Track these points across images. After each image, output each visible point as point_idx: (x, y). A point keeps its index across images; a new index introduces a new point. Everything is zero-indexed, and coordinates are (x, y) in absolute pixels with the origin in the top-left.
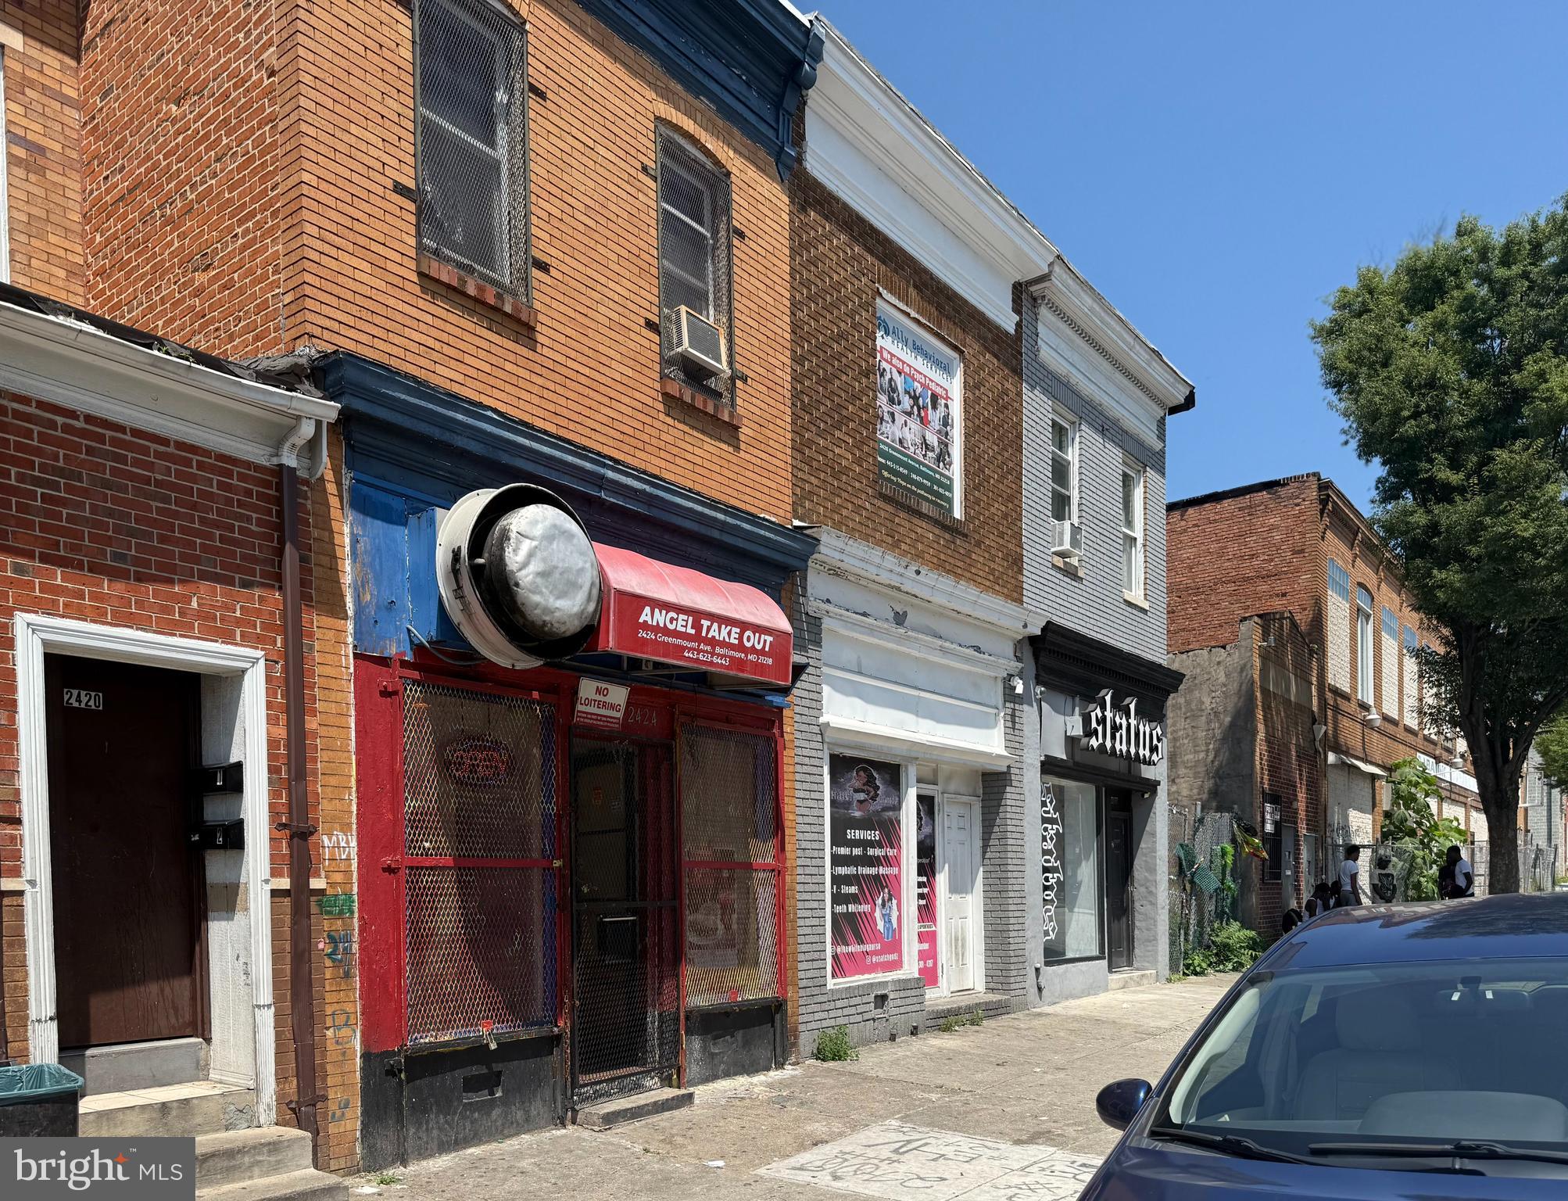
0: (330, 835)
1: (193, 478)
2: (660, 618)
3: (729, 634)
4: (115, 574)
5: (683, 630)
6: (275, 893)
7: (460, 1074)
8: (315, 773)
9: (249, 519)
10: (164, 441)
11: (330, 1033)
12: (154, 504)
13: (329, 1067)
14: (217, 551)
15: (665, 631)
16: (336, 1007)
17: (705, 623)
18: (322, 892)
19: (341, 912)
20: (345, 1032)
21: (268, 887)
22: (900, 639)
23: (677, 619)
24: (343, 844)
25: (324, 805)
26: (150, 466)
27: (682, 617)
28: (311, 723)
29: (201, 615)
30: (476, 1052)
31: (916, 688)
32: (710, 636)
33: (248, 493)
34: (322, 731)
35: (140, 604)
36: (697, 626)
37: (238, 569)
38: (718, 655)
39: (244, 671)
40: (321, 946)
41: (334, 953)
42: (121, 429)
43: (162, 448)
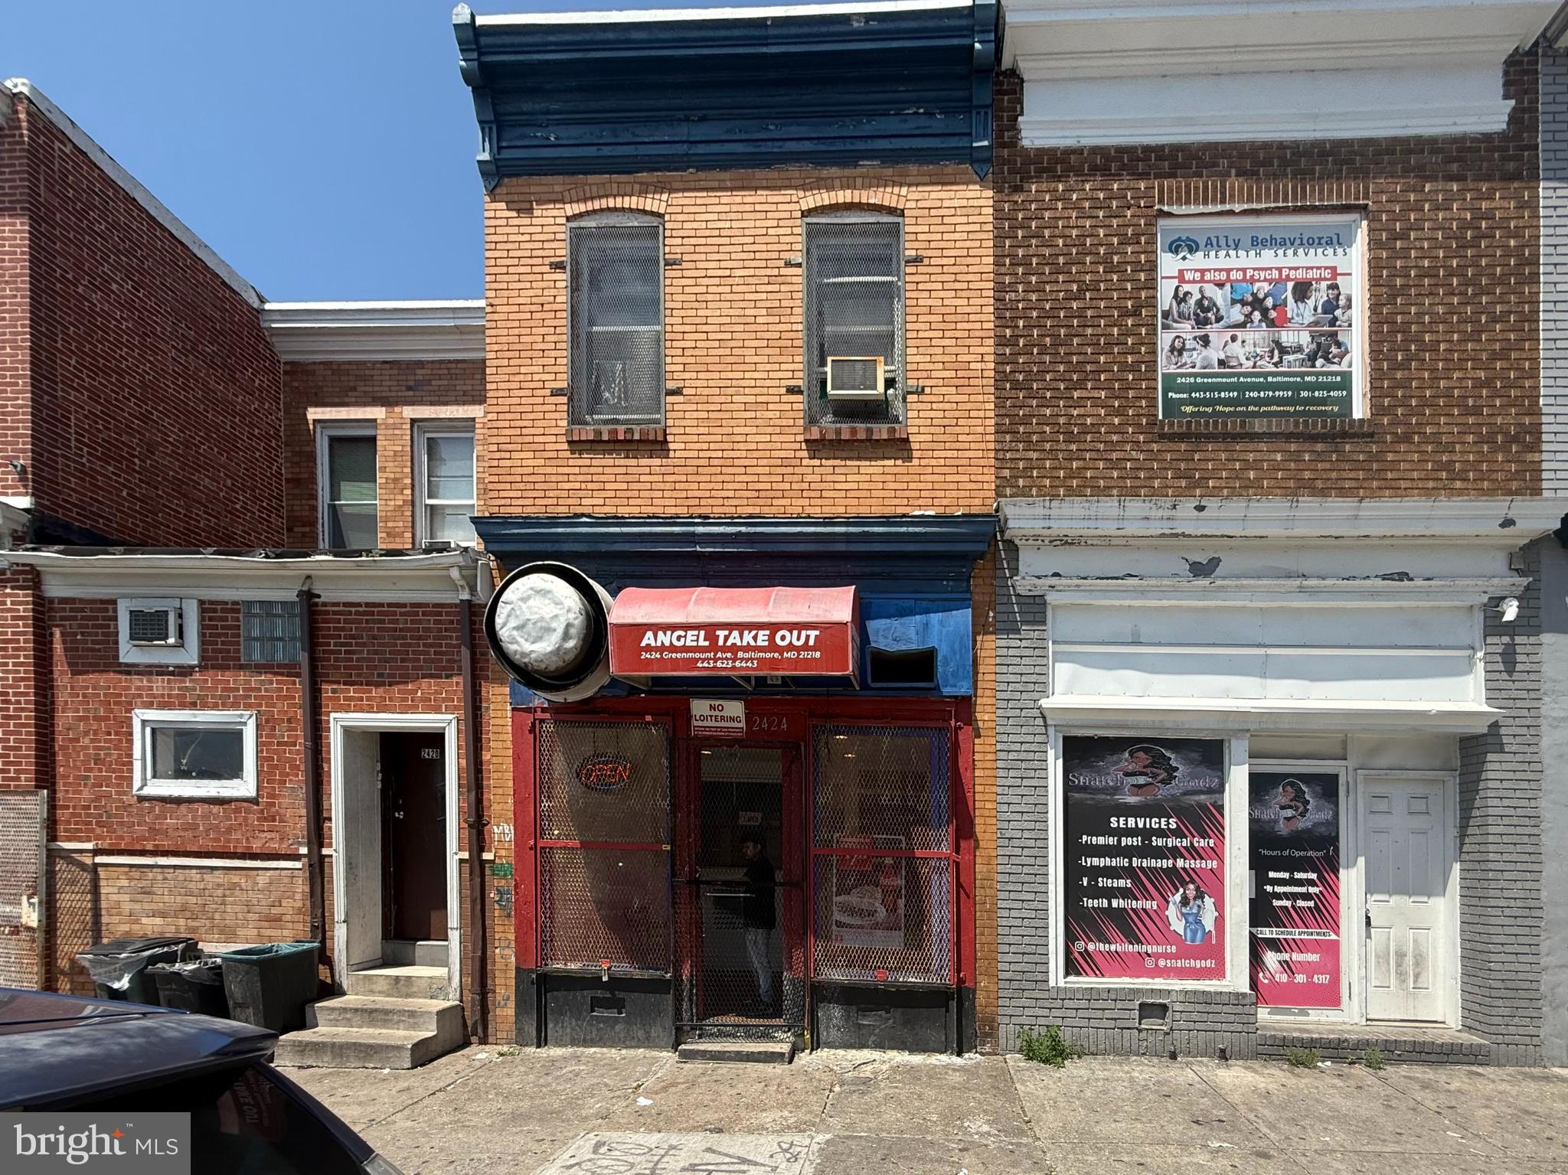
0: (498, 826)
1: (420, 622)
2: (664, 638)
3: (755, 638)
4: (378, 685)
5: (695, 644)
6: (461, 861)
7: (588, 994)
8: (489, 786)
9: (451, 638)
10: (404, 605)
11: (497, 951)
12: (399, 642)
13: (497, 972)
14: (433, 661)
15: (673, 648)
16: (501, 935)
17: (721, 634)
18: (492, 862)
19: (505, 875)
20: (507, 952)
21: (457, 857)
22: (1204, 593)
23: (685, 636)
24: (507, 831)
25: (495, 807)
26: (397, 622)
27: (690, 633)
28: (486, 756)
29: (424, 699)
30: (594, 981)
31: (1259, 646)
32: (729, 643)
33: (452, 622)
34: (494, 760)
35: (391, 699)
36: (711, 637)
37: (444, 668)
38: (742, 659)
39: (444, 728)
40: (492, 895)
41: (500, 900)
42: (381, 605)
43: (403, 610)
